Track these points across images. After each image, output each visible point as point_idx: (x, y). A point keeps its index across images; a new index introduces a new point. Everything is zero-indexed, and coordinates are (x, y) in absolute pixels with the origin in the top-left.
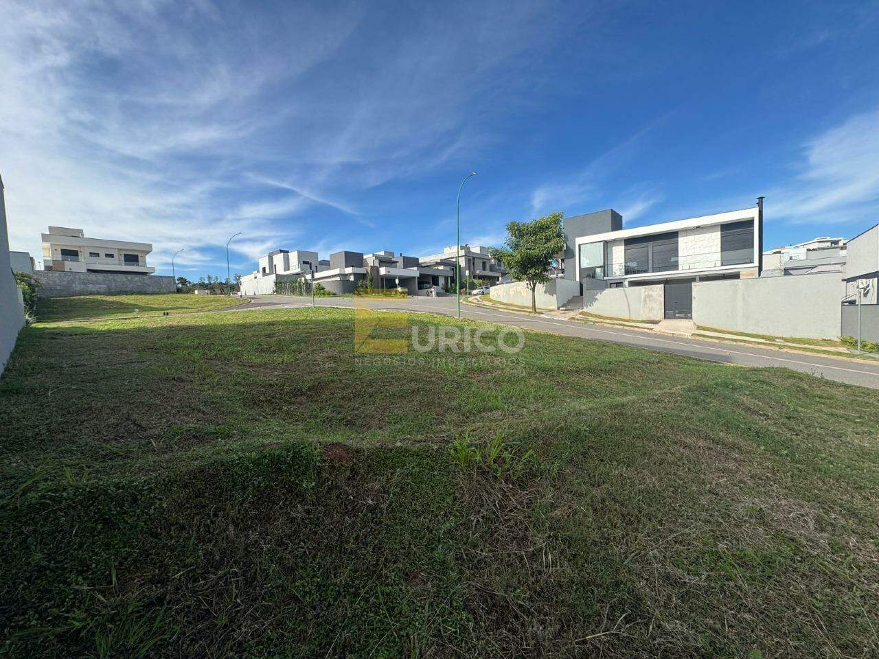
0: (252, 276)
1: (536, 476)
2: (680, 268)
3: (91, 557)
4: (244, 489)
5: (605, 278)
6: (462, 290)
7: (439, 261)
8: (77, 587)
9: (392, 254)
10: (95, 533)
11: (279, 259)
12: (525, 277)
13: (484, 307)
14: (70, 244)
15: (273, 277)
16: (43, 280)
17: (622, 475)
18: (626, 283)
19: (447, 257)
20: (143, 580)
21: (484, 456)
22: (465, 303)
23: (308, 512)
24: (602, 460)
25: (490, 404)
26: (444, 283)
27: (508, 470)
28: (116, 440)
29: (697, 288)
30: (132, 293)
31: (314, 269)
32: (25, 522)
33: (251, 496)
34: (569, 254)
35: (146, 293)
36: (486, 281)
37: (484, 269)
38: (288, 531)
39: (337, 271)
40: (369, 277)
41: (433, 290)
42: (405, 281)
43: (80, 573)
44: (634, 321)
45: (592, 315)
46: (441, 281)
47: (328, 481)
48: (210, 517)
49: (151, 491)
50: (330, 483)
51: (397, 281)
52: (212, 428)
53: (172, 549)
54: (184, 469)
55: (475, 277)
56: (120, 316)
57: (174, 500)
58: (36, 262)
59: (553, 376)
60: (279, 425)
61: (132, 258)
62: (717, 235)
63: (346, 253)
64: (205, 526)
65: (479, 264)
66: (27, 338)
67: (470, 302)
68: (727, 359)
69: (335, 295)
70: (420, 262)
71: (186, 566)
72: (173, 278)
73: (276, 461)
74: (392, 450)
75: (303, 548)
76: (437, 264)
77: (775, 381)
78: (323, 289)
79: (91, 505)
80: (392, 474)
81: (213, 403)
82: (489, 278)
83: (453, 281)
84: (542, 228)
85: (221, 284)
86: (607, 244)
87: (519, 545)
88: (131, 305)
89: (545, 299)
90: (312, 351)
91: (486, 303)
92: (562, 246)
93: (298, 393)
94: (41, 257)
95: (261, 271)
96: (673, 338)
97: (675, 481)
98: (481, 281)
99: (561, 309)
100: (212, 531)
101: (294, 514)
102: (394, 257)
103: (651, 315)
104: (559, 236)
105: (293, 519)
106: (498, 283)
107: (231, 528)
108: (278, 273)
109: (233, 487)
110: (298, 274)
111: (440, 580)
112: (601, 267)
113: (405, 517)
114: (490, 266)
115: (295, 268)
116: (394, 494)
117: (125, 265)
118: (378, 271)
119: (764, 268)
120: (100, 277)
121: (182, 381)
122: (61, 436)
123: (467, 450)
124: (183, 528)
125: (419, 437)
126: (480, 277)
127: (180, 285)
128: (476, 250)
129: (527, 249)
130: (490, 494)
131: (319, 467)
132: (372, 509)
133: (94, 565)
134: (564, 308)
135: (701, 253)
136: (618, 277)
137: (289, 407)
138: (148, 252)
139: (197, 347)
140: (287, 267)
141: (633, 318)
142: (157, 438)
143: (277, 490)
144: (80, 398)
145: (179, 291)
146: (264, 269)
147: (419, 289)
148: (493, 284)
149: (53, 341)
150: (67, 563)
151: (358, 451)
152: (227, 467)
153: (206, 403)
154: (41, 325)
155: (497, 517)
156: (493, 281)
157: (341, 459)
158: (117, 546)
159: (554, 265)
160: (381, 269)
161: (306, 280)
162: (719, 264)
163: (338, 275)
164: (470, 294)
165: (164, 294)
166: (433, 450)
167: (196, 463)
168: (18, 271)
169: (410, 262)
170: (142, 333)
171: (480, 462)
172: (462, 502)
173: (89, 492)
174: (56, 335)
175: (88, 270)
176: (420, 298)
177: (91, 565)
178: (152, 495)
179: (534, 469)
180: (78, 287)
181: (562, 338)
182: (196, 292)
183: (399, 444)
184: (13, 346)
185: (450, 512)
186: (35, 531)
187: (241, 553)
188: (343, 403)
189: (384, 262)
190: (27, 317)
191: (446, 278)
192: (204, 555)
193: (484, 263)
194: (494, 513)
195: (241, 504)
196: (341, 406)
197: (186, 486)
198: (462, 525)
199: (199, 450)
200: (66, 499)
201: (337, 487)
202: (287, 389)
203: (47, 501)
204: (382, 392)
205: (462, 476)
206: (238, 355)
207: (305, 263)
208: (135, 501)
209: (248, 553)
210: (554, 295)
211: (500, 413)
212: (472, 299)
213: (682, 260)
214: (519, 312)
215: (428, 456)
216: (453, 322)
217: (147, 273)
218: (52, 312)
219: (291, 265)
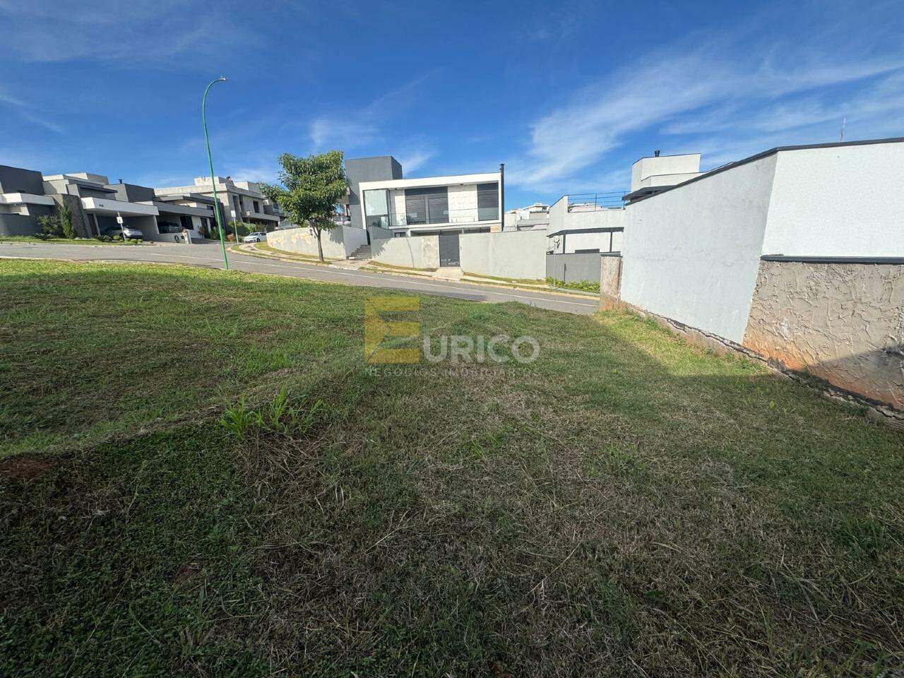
1: (327, 424)
2: (450, 221)
5: (390, 228)
6: (229, 236)
7: (188, 195)
9: (104, 179)
12: (307, 221)
13: (261, 257)
17: (405, 404)
18: (409, 233)
19: (199, 190)
21: (267, 420)
22: (234, 251)
24: (389, 395)
25: (274, 364)
26: (201, 225)
27: (297, 425)
29: (463, 238)
34: (354, 199)
36: (261, 226)
37: (257, 210)
40: (62, 212)
41: (186, 234)
42: (131, 220)
44: (416, 269)
45: (380, 264)
46: (197, 223)
51: (120, 220)
55: (245, 220)
59: (344, 326)
62: (475, 194)
65: (249, 204)
67: (241, 251)
70: (156, 194)
74: (130, 441)
76: (186, 199)
82: (264, 222)
83: (214, 223)
84: (321, 167)
86: (390, 193)
87: (312, 493)
89: (334, 249)
91: (264, 252)
92: (345, 190)
96: (447, 283)
98: (254, 226)
99: (350, 258)
102: (107, 184)
103: (430, 263)
104: (341, 177)
106: (277, 228)
111: (218, 561)
112: (384, 216)
114: (264, 207)
118: (80, 204)
119: (505, 225)
123: (245, 417)
125: (176, 416)
126: (253, 221)
128: (241, 184)
129: (306, 190)
130: (277, 454)
134: (354, 258)
135: (464, 208)
136: (401, 227)
141: (416, 266)
147: (161, 232)
148: (271, 230)
151: (68, 456)
155: (287, 474)
156: (270, 226)
157: (34, 474)
159: (339, 210)
160: (84, 200)
162: (477, 219)
164: (241, 241)
166: (197, 426)
169: (137, 194)
171: (262, 425)
172: (242, 473)
176: (164, 244)
179: (325, 418)
181: (352, 288)
183: (142, 431)
185: (227, 487)
191: (204, 220)
193: (256, 204)
194: (283, 472)
198: (244, 496)
205: (240, 446)
210: (342, 243)
211: (286, 371)
212: (243, 247)
213: (451, 214)
214: (305, 263)
215: (190, 436)
216: (218, 275)
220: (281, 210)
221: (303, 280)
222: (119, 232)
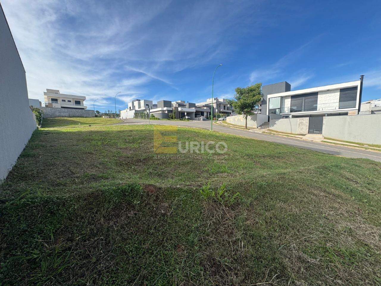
0: (126, 110)
1: (239, 204)
2: (318, 109)
3: (44, 227)
4: (109, 202)
5: (281, 114)
6: (214, 118)
7: (204, 105)
8: (37, 240)
9: (184, 102)
10: (47, 217)
11: (136, 103)
12: (242, 112)
13: (224, 126)
14: (54, 96)
15: (134, 111)
16: (44, 111)
17: (281, 207)
18: (291, 116)
19: (208, 103)
20: (64, 239)
21: (216, 194)
22: (215, 124)
23: (136, 214)
24: (272, 199)
25: (222, 170)
27: (227, 201)
28: (62, 177)
29: (326, 119)
30: (78, 117)
31: (150, 107)
32: (20, 211)
33: (112, 206)
34: (264, 102)
35: (83, 117)
36: (225, 114)
37: (224, 109)
38: (126, 222)
39: (160, 109)
40: (174, 112)
41: (202, 118)
42: (189, 114)
43: (39, 234)
44: (293, 134)
45: (273, 131)
46: (205, 114)
47: (145, 201)
48: (94, 214)
49: (71, 201)
50: (146, 202)
51: (186, 114)
52: (101, 175)
53: (77, 226)
54: (85, 192)
55: (220, 113)
56: (73, 126)
57: (80, 206)
58: (42, 103)
59: (252, 158)
60: (129, 175)
61: (78, 103)
62: (338, 94)
63: (164, 101)
64: (92, 217)
65: (222, 106)
66: (36, 134)
67: (217, 124)
68: (338, 153)
69: (159, 119)
70: (196, 105)
71: (82, 234)
72: (94, 111)
73: (124, 191)
74: (175, 189)
75: (132, 230)
76: (204, 106)
77: (363, 165)
78: (154, 117)
79: (47, 205)
80: (174, 199)
81: (103, 164)
82: (226, 113)
83: (210, 114)
84: (251, 90)
85: (113, 113)
86: (282, 98)
87: (229, 236)
88: (78, 121)
89: (252, 123)
90: (147, 143)
91: (224, 124)
92: (261, 99)
93: (139, 161)
94: (44, 101)
95: (129, 108)
96: (312, 142)
97: (307, 211)
98: (223, 114)
99: (259, 127)
100: (94, 220)
101: (129, 215)
102: (185, 103)
103: (301, 131)
104: (259, 94)
105: (129, 217)
106: (230, 115)
107: (102, 219)
108: (136, 109)
109: (105, 201)
110: (144, 110)
111: (191, 250)
112: (278, 109)
113: (178, 219)
114: (227, 107)
115: (143, 108)
116: (174, 209)
117: (76, 105)
118: (178, 109)
119: (361, 110)
120: (66, 110)
121: (92, 154)
122: (42, 175)
123: (209, 191)
124: (82, 218)
125: (188, 183)
126: (223, 113)
127: (97, 114)
128: (221, 100)
129: (244, 100)
130: (217, 211)
131: (142, 194)
132: (163, 215)
133: (45, 231)
134: (260, 127)
135: (329, 103)
136: (287, 114)
137: (135, 167)
138: (84, 100)
139: (100, 140)
140: (140, 107)
141: (293, 133)
142: (78, 178)
143: (123, 204)
144: (52, 159)
145: (96, 116)
146: (130, 107)
147: (195, 117)
148: (228, 116)
149: (45, 135)
150: (35, 229)
151: (160, 189)
152: (103, 192)
153: (100, 164)
154: (42, 129)
155: (220, 222)
156: (228, 114)
157: (152, 192)
158: (55, 224)
159: (257, 107)
160: (179, 108)
161: (147, 112)
162: (338, 108)
163: (160, 111)
164: (217, 120)
165: (90, 117)
166: (193, 190)
167: (91, 190)
168: (35, 107)
169: (192, 105)
170: (79, 134)
171: (214, 196)
172: (204, 215)
173: (46, 200)
174: (48, 133)
175: (61, 107)
176: (195, 121)
177: (44, 231)
178: (71, 203)
179: (239, 201)
180: (57, 114)
181: (258, 141)
182: (103, 117)
183: (178, 186)
184: (30, 137)
185: (198, 219)
186: (24, 215)
187: (106, 230)
188: (157, 166)
189: (180, 105)
190: (37, 126)
191: (207, 113)
192: (90, 230)
193: (224, 106)
194: (218, 220)
195: (108, 209)
196: (156, 168)
197: (85, 200)
198: (203, 225)
199: (94, 184)
200: (37, 202)
201: (149, 204)
202: (135, 159)
203: (29, 203)
204: (174, 162)
205: (205, 203)
206: (116, 144)
207: (147, 105)
208: (64, 205)
209: (108, 231)
210: (256, 121)
211: (226, 174)
212: (218, 122)
213: (319, 106)
214: (239, 129)
215: (190, 193)
216: (209, 132)
217: (84, 109)
218: (48, 124)
219: (141, 106)
220: (233, 108)
221: (238, 136)
222: (185, 117)
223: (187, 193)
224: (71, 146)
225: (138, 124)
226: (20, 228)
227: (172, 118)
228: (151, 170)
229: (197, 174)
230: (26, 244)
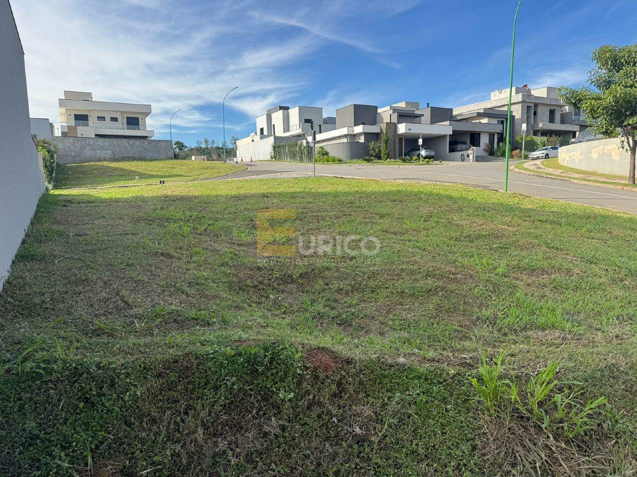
0: (249, 139)
1: (608, 438)
3: (72, 435)
4: (216, 388)
6: (514, 152)
7: (482, 111)
8: (59, 462)
9: (416, 105)
10: (78, 411)
11: (278, 117)
12: (619, 129)
13: (547, 177)
14: (81, 109)
15: (271, 140)
16: (61, 146)
19: (494, 105)
20: (115, 469)
21: (523, 395)
22: (517, 170)
23: (283, 429)
25: (542, 320)
26: (487, 142)
27: (561, 421)
28: (105, 315)
30: (134, 159)
31: (316, 128)
32: (24, 389)
33: (223, 398)
35: (145, 160)
36: (554, 138)
37: (552, 120)
38: (259, 447)
39: (344, 131)
40: (384, 137)
41: (472, 152)
42: (430, 141)
43: (63, 448)
46: (484, 140)
47: (309, 394)
48: (181, 414)
49: (128, 375)
50: (311, 397)
51: (420, 141)
52: (193, 313)
53: (143, 442)
54: (159, 357)
55: (535, 133)
56: (122, 183)
57: (148, 390)
58: (56, 128)
60: (264, 317)
61: (133, 122)
63: (356, 107)
64: (176, 423)
65: (543, 113)
66: (46, 204)
67: (525, 169)
69: (340, 161)
70: (454, 113)
71: (153, 464)
72: (170, 142)
73: (252, 361)
74: (391, 366)
75: (274, 471)
76: (480, 115)
78: (327, 154)
79: (75, 381)
80: (389, 398)
81: (198, 284)
82: (558, 133)
83: (501, 139)
85: (218, 148)
88: (132, 171)
90: (308, 230)
93: (288, 279)
94: (60, 122)
95: (259, 132)
98: (545, 138)
100: (181, 430)
101: (266, 428)
102: (418, 109)
105: (266, 434)
106: (573, 140)
107: (200, 431)
108: (277, 134)
109: (206, 384)
110: (299, 136)
113: (402, 458)
114: (562, 116)
115: (296, 129)
116: (390, 426)
117: (127, 129)
118: (396, 129)
120: (107, 142)
121: (171, 257)
122: (61, 306)
123: (499, 383)
124: (154, 421)
125: (431, 354)
126: (545, 133)
127: (177, 150)
128: (539, 91)
129: (626, 87)
130: (529, 451)
131: (299, 374)
132: (360, 441)
133: (74, 444)
137: (277, 296)
138: (147, 114)
139: (188, 220)
140: (287, 128)
142: (140, 317)
143: (251, 395)
144: (80, 268)
145: (176, 157)
146: (262, 130)
147: (450, 152)
148: (565, 143)
149: (64, 208)
150: (54, 436)
151: (349, 362)
152: (202, 359)
153: (190, 284)
154: (57, 192)
156: (565, 137)
157: (326, 369)
158: (94, 429)
160: (399, 126)
161: (308, 143)
163: (345, 136)
164: (526, 157)
165: (162, 160)
166: (448, 374)
167: (171, 351)
168: (40, 138)
169: (440, 114)
170: (137, 203)
171: (516, 401)
172: (484, 455)
173: (75, 368)
174: (68, 202)
175: (96, 135)
176: (451, 163)
177: (72, 442)
178: (128, 380)
179: (605, 426)
180: (88, 153)
182: (193, 157)
183: (401, 360)
184: (33, 213)
185: (465, 465)
186: (31, 399)
187: (209, 460)
188: (338, 297)
189: (404, 116)
190: (46, 184)
191: (492, 136)
192: (172, 455)
193: (552, 112)
195: (213, 406)
196: (335, 301)
197: (159, 375)
199: (178, 337)
200: (55, 372)
201: (320, 404)
202: (276, 274)
203: (41, 371)
204: (387, 288)
205: (487, 418)
206: (227, 231)
207: (307, 121)
208: (112, 384)
209: (215, 464)
211: (557, 334)
212: (528, 164)
215: (440, 383)
216: (495, 198)
217: (147, 137)
218: (68, 179)
219: (291, 124)
221: (598, 209)
222: (417, 152)
223: (430, 384)
224: (121, 235)
225: (285, 175)
226: (24, 430)
227: (379, 157)
228: (319, 307)
229: (459, 328)
230: (38, 469)
